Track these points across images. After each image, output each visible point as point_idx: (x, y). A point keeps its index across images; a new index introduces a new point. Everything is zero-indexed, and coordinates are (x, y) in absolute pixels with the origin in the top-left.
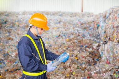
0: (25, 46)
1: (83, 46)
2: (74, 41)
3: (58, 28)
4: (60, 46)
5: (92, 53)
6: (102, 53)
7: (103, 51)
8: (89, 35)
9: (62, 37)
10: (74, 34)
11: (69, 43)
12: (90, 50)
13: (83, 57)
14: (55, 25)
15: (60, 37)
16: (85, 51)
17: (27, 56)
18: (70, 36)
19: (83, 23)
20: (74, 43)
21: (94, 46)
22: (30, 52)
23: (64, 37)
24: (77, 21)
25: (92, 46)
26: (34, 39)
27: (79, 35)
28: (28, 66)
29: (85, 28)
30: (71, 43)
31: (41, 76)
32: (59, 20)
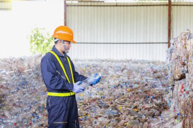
0: (48, 61)
1: (149, 97)
2: (137, 91)
3: (119, 76)
4: (116, 97)
5: (161, 105)
6: (170, 101)
7: (171, 99)
8: (162, 85)
9: (122, 87)
10: (141, 83)
11: (130, 94)
12: (159, 101)
13: (146, 109)
14: (115, 73)
15: (120, 87)
16: (151, 103)
17: (50, 72)
18: (133, 85)
19: (157, 70)
20: (136, 93)
21: (165, 97)
22: (54, 68)
23: (124, 87)
24: (149, 69)
25: (162, 97)
26: (59, 56)
27: (146, 85)
28: (51, 84)
29: (159, 77)
30: (133, 94)
31: (67, 98)
32: (122, 68)
